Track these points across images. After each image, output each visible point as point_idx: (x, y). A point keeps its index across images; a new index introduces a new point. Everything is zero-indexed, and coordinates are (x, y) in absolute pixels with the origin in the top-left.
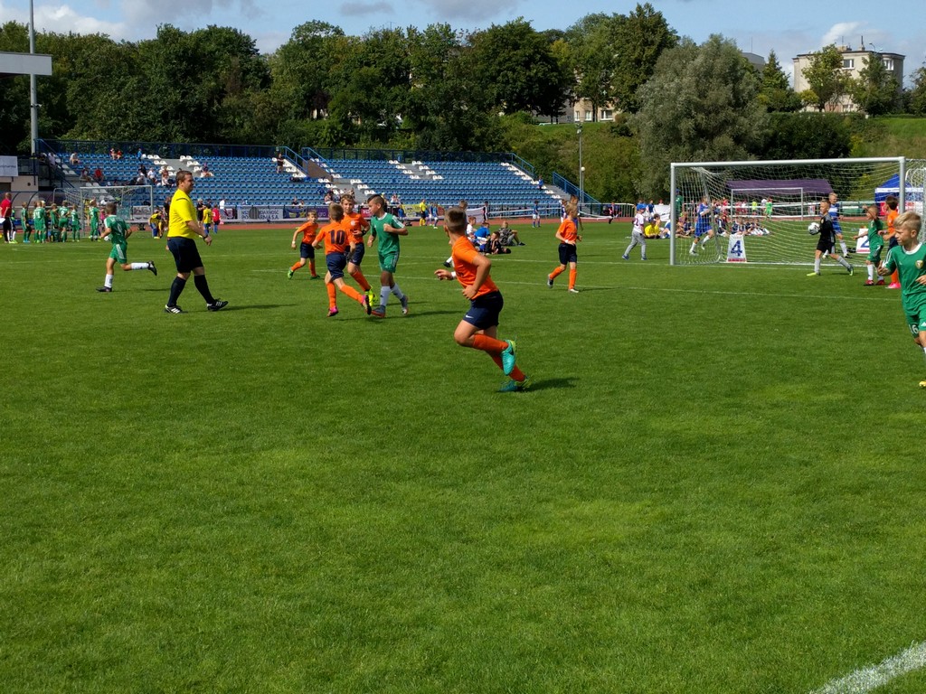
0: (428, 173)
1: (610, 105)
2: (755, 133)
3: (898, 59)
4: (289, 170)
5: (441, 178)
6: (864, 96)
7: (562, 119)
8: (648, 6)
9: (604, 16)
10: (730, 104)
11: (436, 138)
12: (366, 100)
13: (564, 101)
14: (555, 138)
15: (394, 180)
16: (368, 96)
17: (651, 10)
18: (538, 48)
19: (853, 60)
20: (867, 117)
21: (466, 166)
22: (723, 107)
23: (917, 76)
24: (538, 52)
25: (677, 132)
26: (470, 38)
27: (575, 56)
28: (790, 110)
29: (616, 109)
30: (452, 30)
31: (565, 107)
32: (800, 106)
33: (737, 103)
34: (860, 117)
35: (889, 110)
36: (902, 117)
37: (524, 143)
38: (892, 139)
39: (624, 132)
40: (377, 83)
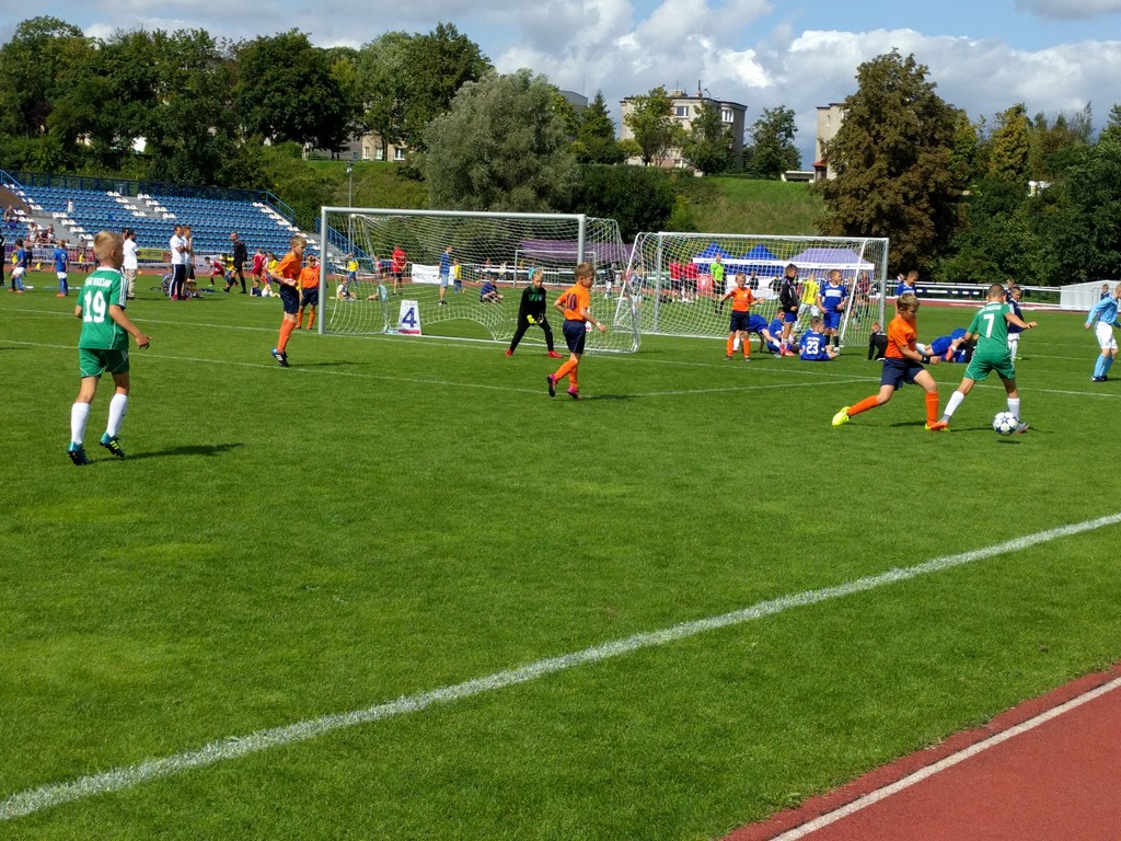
0: (157, 210)
1: (403, 142)
2: (560, 186)
3: (739, 110)
5: (173, 216)
6: (693, 149)
7: (343, 155)
8: (450, 27)
9: (405, 36)
10: (532, 149)
11: (172, 165)
12: (94, 116)
13: (346, 133)
14: (331, 177)
15: (110, 217)
16: (98, 111)
17: (454, 32)
18: (315, 66)
19: (687, 108)
20: (699, 174)
21: (206, 204)
22: (524, 153)
23: (756, 131)
24: (315, 72)
25: (469, 179)
26: (234, 49)
27: (361, 80)
28: (611, 163)
29: (409, 148)
30: (211, 38)
31: (349, 141)
32: (621, 158)
33: (541, 150)
34: (689, 174)
35: (724, 168)
36: (736, 177)
37: (290, 181)
38: (723, 202)
39: (414, 175)
40: (110, 97)
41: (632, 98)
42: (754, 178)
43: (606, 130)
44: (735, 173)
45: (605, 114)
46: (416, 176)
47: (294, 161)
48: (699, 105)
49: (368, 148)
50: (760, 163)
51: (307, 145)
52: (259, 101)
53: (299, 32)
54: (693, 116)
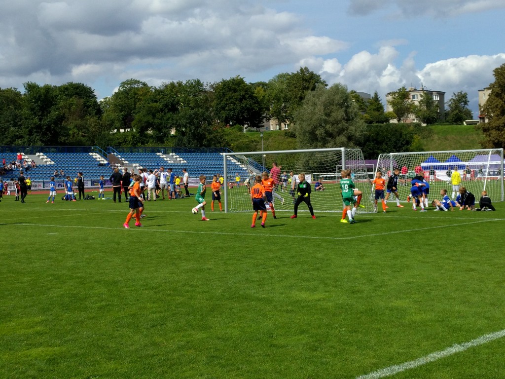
0: (178, 159)
1: (287, 121)
2: (358, 134)
3: (441, 94)
4: (98, 160)
5: (185, 162)
6: (421, 114)
7: (261, 129)
8: (306, 68)
9: (288, 75)
11: (185, 139)
12: (152, 120)
13: (263, 119)
14: (256, 139)
15: (158, 164)
16: (154, 118)
17: (308, 71)
18: (247, 91)
19: (417, 95)
20: (424, 125)
21: (200, 155)
22: (340, 121)
23: (450, 103)
24: (247, 94)
25: (316, 135)
26: (212, 86)
27: (268, 95)
28: (382, 122)
29: (290, 124)
30: (201, 83)
31: (264, 122)
32: (387, 120)
33: (348, 119)
34: (418, 125)
35: (436, 121)
36: (441, 125)
37: (238, 142)
38: (436, 137)
39: (293, 135)
40: (159, 112)
41: (391, 93)
42: (450, 125)
43: (380, 108)
44: (442, 123)
45: (380, 101)
46: (293, 136)
47: (239, 133)
48: (422, 94)
49: (273, 125)
50: (453, 118)
51: (246, 126)
52: (223, 108)
53: (240, 77)
54: (420, 98)
